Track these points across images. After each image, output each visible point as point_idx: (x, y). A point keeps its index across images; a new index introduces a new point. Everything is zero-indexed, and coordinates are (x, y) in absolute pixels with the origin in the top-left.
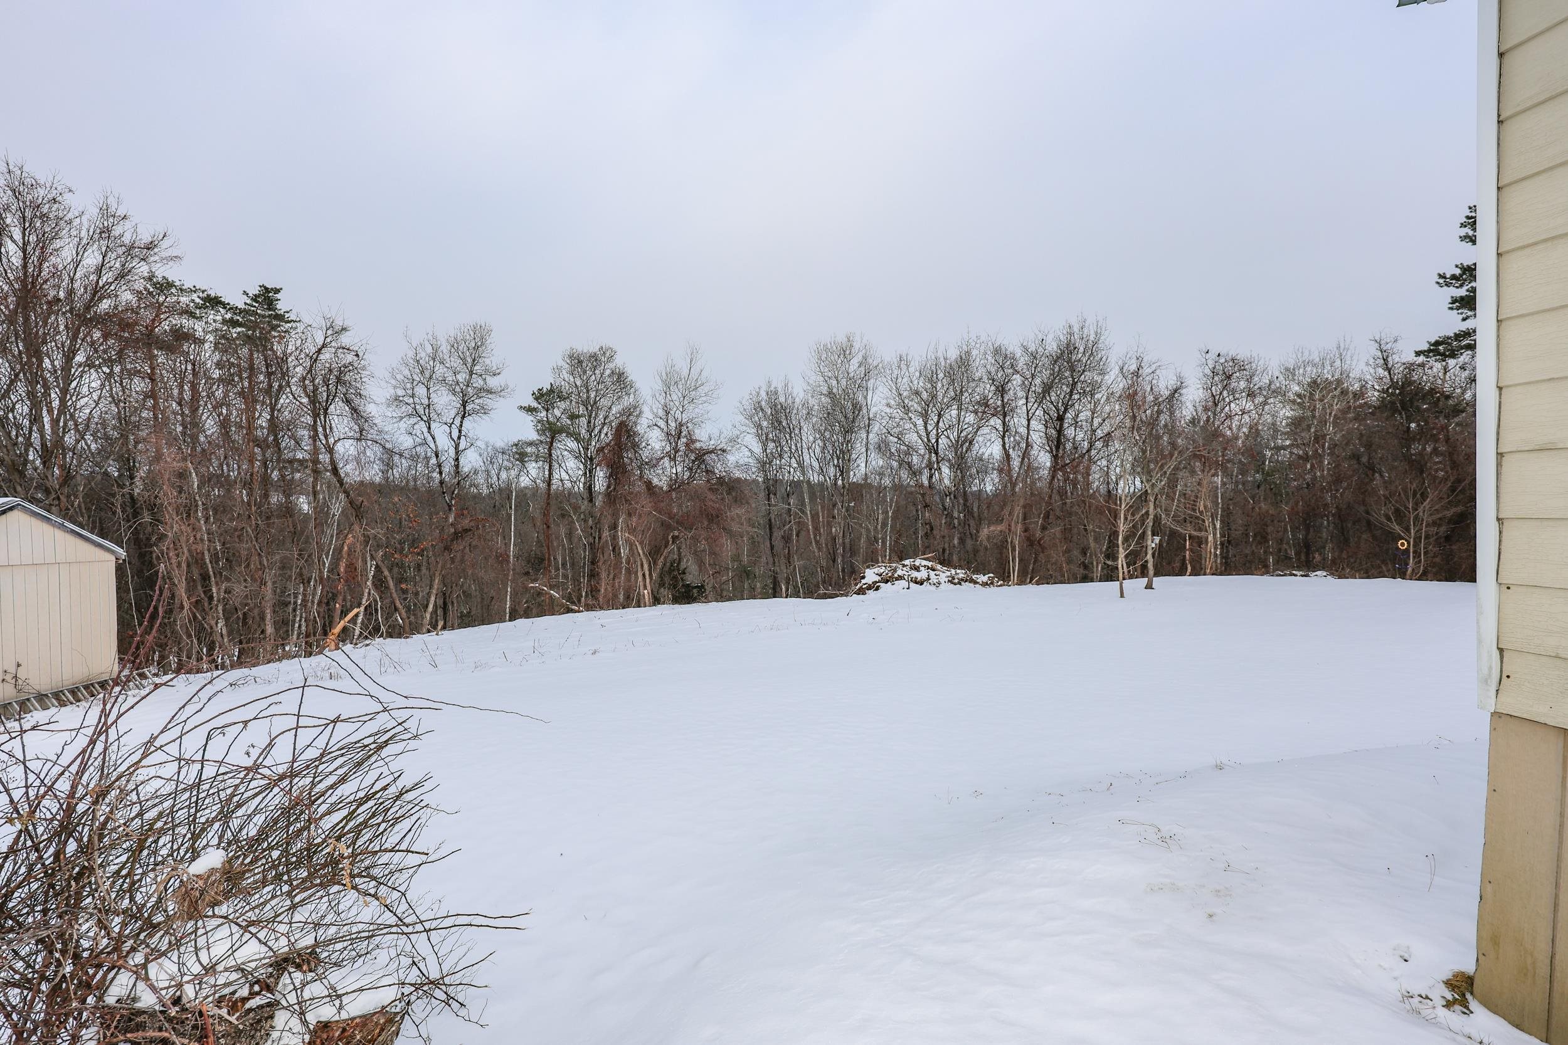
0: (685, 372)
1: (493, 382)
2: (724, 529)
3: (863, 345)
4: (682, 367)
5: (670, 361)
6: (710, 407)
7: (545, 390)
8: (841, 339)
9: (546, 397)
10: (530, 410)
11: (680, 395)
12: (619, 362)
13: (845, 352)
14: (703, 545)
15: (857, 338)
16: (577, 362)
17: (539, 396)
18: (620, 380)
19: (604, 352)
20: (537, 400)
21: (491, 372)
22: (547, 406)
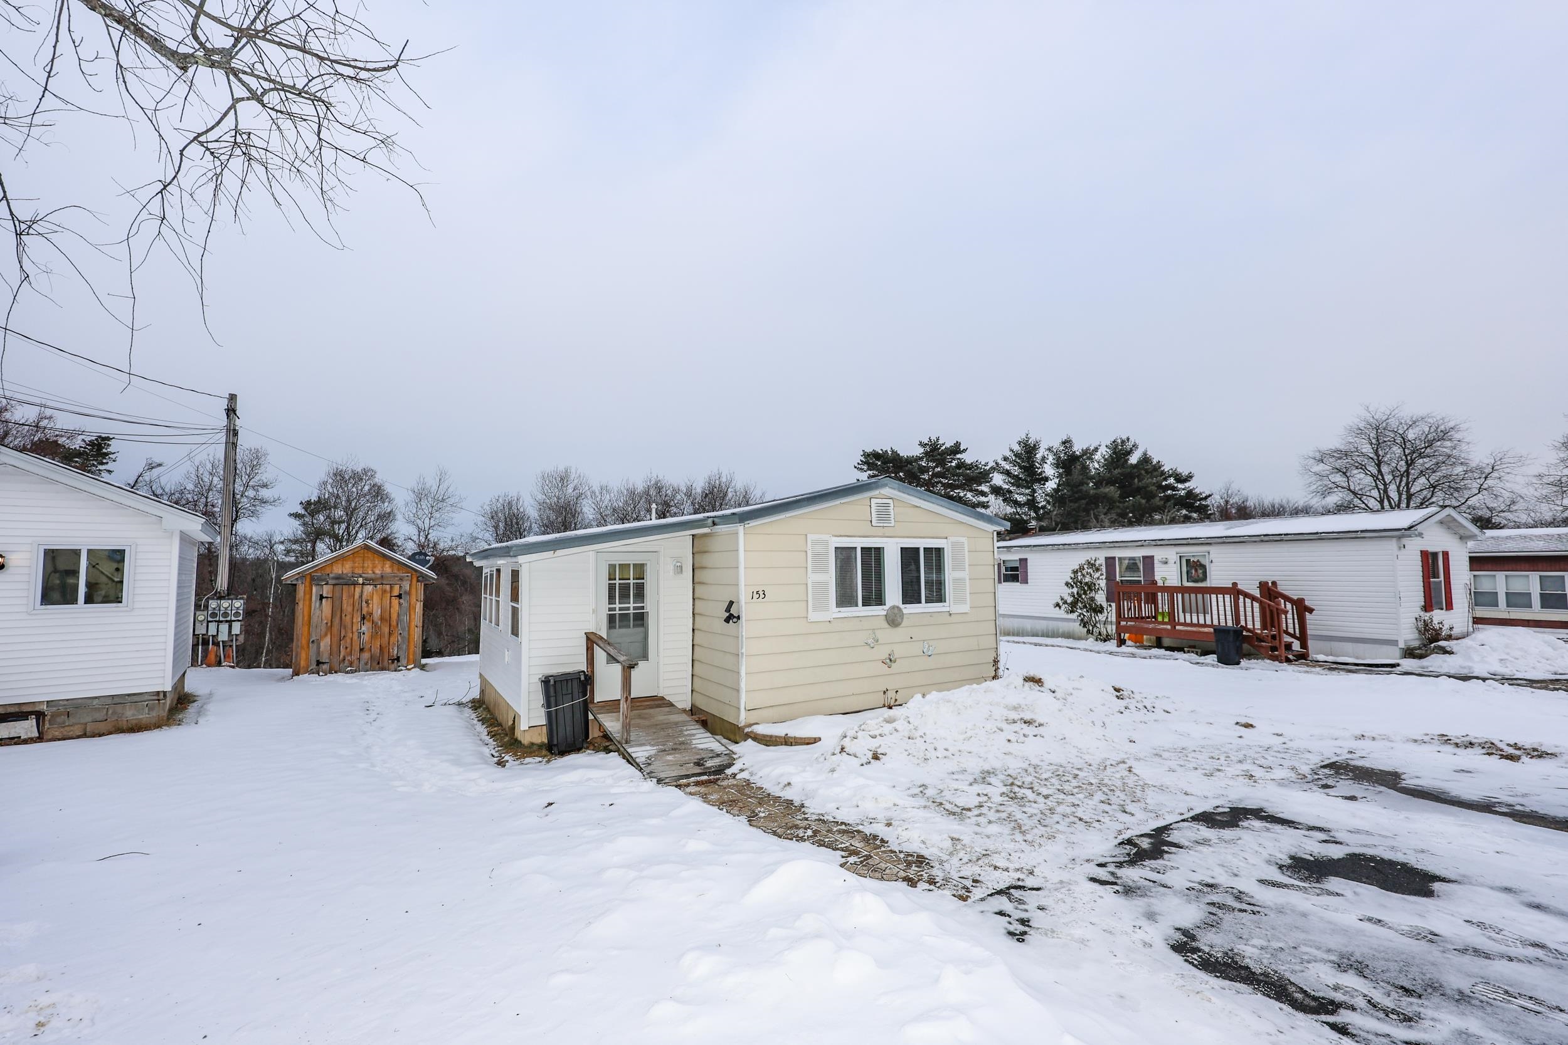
0: (435, 488)
1: (264, 493)
2: (458, 609)
3: (577, 475)
4: (432, 483)
5: (422, 480)
6: (454, 515)
7: (312, 501)
8: (561, 468)
9: (312, 508)
10: (296, 516)
11: (429, 506)
12: (378, 479)
13: (564, 479)
14: (441, 620)
15: (573, 471)
16: (340, 477)
17: (307, 505)
18: (378, 493)
19: (365, 471)
20: (306, 509)
21: (265, 486)
22: (312, 514)
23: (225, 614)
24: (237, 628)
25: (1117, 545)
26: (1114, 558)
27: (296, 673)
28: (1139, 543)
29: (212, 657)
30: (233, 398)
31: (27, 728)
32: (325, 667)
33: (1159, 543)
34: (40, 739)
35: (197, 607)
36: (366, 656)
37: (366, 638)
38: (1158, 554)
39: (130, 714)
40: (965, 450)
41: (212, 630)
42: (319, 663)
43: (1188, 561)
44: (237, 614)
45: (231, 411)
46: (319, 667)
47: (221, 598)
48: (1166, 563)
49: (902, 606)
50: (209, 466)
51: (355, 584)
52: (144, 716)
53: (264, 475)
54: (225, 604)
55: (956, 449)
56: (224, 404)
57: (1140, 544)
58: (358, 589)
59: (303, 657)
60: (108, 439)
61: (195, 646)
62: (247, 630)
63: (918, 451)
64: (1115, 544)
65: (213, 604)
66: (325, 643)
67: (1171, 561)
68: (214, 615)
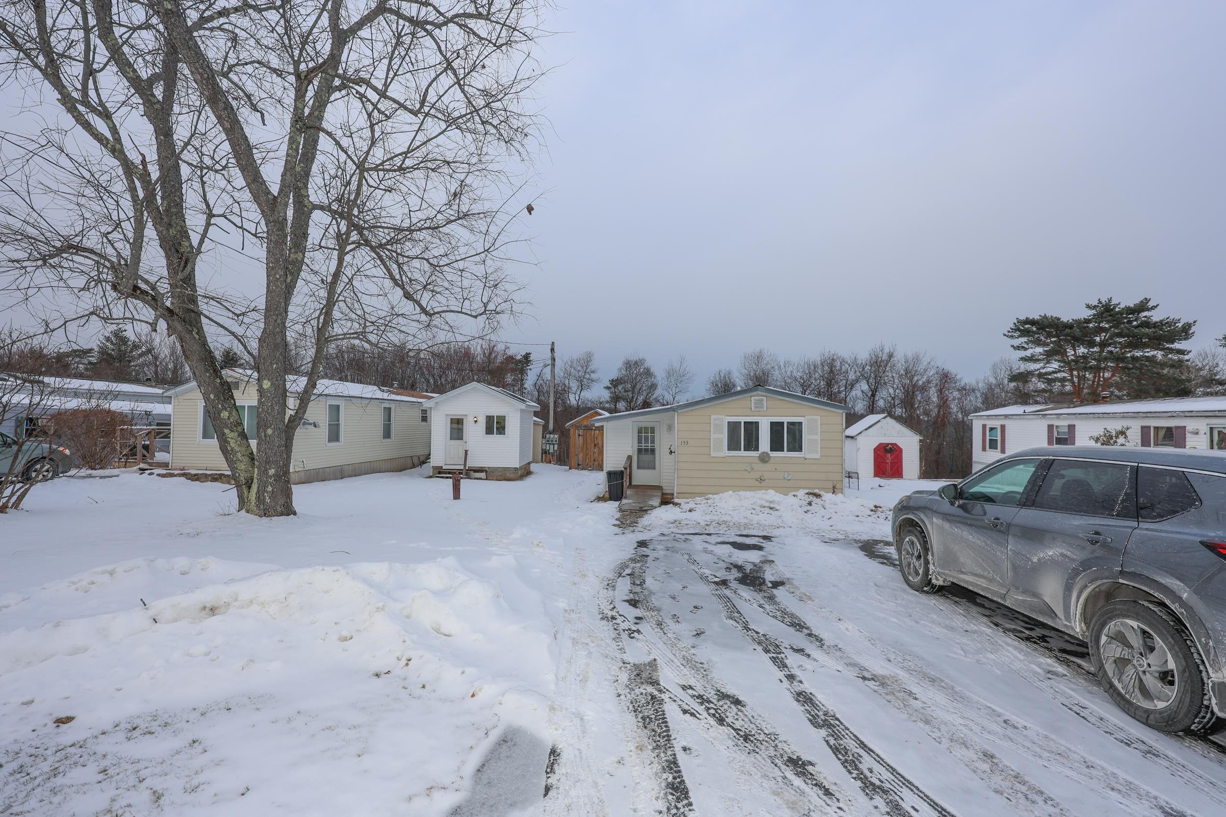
0: (678, 368)
1: (593, 376)
4: (676, 366)
5: (670, 364)
7: (615, 379)
9: (615, 383)
10: (608, 388)
11: (675, 380)
12: (646, 365)
16: (628, 365)
17: (612, 382)
18: (648, 373)
19: (640, 360)
20: (611, 384)
21: (593, 372)
22: (615, 386)
23: (552, 441)
24: (556, 446)
25: (1149, 415)
26: (1149, 427)
27: (570, 469)
28: (1170, 414)
29: (548, 460)
30: (553, 343)
31: (483, 475)
32: (581, 467)
33: (1187, 414)
34: (486, 479)
35: (543, 437)
36: (596, 463)
37: (596, 455)
38: (1190, 425)
39: (508, 475)
40: (1153, 308)
41: (548, 448)
42: (578, 465)
43: (1219, 432)
44: (556, 441)
45: (552, 350)
46: (579, 466)
47: (551, 433)
48: (1197, 433)
49: (770, 452)
50: (570, 363)
51: (592, 429)
52: (512, 476)
53: (592, 367)
54: (552, 436)
55: (1143, 306)
56: (550, 347)
57: (1172, 415)
58: (593, 432)
59: (574, 461)
60: (530, 354)
61: (542, 454)
62: (559, 448)
63: (1088, 314)
64: (1147, 415)
65: (548, 436)
66: (581, 456)
67: (1202, 432)
68: (548, 441)
